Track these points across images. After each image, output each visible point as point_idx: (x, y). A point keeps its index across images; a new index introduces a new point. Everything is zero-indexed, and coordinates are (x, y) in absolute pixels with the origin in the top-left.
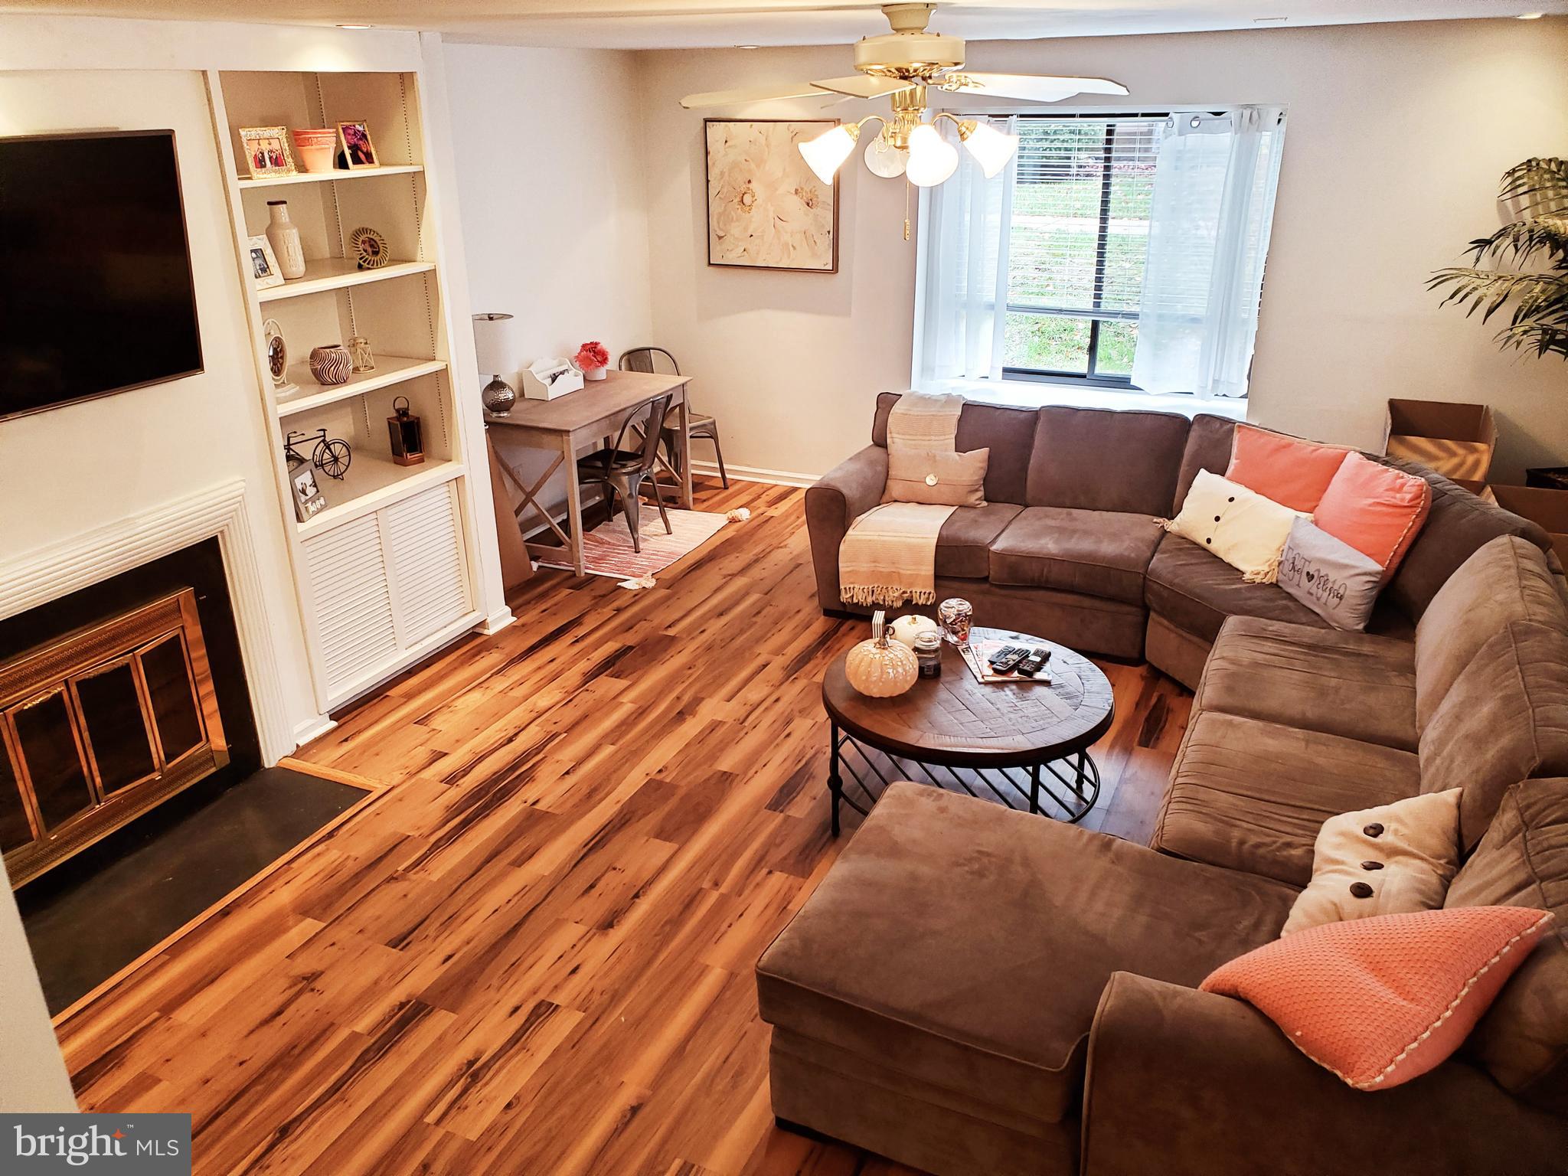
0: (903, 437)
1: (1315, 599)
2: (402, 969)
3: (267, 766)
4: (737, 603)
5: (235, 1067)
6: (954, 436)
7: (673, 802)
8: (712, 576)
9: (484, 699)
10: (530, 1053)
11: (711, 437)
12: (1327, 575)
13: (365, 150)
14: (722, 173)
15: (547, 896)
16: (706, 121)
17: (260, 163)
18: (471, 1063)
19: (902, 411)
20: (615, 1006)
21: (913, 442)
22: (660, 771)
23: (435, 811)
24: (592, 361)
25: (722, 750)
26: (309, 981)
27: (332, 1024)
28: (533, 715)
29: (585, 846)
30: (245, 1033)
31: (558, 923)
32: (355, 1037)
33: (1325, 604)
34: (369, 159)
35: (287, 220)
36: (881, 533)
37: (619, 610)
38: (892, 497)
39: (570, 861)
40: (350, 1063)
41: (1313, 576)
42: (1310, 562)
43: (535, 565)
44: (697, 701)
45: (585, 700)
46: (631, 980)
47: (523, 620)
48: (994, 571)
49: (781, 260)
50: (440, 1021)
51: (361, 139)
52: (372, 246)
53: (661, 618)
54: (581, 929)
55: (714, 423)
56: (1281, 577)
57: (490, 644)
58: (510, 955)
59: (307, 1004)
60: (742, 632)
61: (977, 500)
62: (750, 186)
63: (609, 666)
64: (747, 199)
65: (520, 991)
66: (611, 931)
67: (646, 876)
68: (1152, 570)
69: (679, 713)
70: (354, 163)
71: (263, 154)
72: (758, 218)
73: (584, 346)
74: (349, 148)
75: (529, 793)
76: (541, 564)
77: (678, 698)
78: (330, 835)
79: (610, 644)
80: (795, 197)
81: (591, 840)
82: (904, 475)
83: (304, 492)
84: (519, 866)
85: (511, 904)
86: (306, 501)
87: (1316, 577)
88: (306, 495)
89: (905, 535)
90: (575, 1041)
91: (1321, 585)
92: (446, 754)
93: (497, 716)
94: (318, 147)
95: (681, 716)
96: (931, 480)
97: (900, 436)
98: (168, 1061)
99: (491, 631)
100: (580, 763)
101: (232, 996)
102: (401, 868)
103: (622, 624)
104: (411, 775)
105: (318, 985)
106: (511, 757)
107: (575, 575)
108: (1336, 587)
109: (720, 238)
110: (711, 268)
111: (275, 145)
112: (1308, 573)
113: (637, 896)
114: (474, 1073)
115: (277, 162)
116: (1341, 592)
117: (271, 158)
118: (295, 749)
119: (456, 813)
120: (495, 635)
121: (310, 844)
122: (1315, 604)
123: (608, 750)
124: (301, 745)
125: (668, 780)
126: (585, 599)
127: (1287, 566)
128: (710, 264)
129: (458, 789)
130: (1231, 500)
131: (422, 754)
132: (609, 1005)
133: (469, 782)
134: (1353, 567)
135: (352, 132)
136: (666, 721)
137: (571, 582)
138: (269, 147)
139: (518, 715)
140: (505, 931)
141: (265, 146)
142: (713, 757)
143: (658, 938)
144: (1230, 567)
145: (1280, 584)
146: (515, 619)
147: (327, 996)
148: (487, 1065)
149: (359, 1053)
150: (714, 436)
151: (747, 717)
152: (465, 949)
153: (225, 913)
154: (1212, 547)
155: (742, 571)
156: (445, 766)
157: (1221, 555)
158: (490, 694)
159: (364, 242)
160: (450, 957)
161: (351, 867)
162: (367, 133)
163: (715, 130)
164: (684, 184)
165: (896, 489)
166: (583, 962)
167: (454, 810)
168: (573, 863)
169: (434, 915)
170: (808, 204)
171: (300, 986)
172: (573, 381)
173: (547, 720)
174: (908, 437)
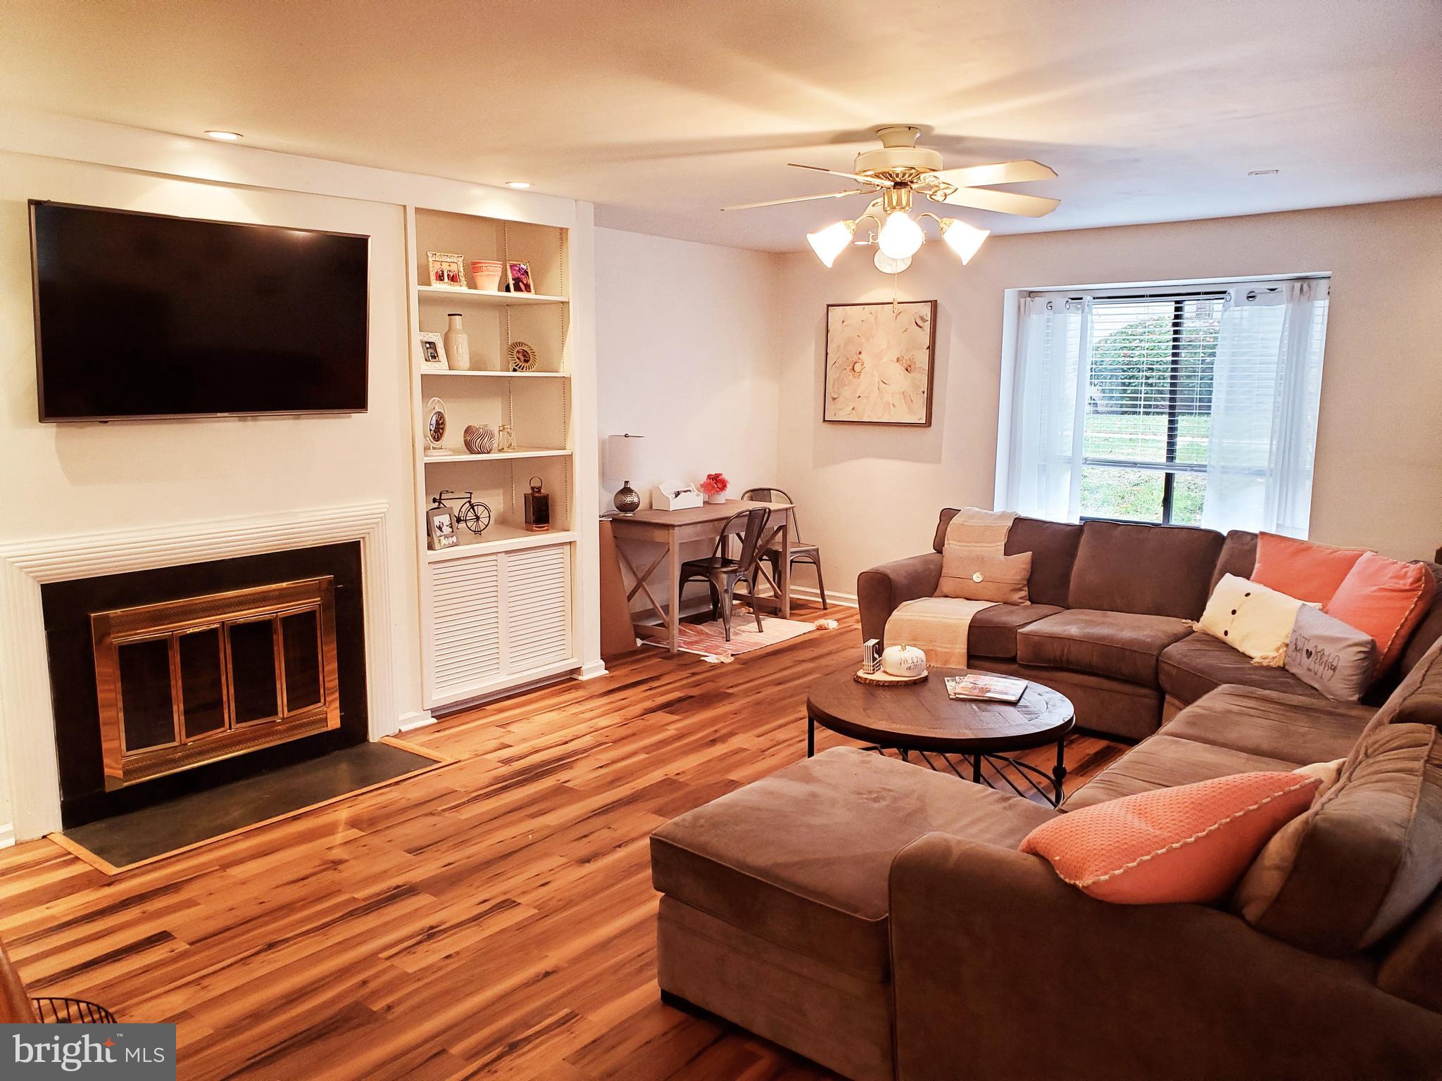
0: (959, 544)
1: (1313, 674)
2: (411, 865)
3: (371, 741)
4: (799, 678)
5: (256, 904)
6: (1003, 543)
7: (680, 793)
8: (787, 660)
9: (558, 717)
10: (481, 929)
11: (814, 563)
12: (1323, 650)
13: (525, 282)
14: (839, 347)
15: (546, 838)
16: (828, 306)
17: (440, 277)
18: (432, 928)
19: (961, 522)
20: (565, 910)
21: (968, 548)
22: (678, 774)
23: (486, 778)
24: (714, 487)
25: (737, 766)
26: (336, 864)
27: (339, 891)
28: (592, 730)
29: (593, 812)
30: (274, 886)
31: (546, 855)
32: (354, 899)
33: (1321, 677)
34: (528, 288)
35: (461, 327)
36: (921, 614)
37: (694, 674)
38: (942, 592)
39: (575, 819)
40: (340, 914)
41: (1311, 653)
42: (1309, 640)
43: (639, 642)
44: (732, 734)
45: (640, 724)
46: (586, 896)
47: (612, 674)
48: (1021, 651)
49: (883, 415)
50: (424, 900)
51: (523, 274)
52: (524, 356)
53: (724, 682)
54: (563, 860)
55: (817, 550)
56: (1288, 660)
57: (581, 686)
58: (495, 870)
59: (330, 876)
60: (791, 696)
61: (1021, 598)
62: (860, 356)
63: (667, 707)
64: (858, 367)
65: (495, 891)
66: (587, 864)
67: (634, 835)
68: (1165, 653)
69: (712, 740)
70: (515, 290)
71: (443, 272)
72: (866, 382)
73: (709, 477)
74: (513, 279)
75: (563, 776)
76: (645, 642)
77: (716, 731)
78: (397, 783)
79: (677, 693)
80: (897, 364)
81: (600, 809)
82: (955, 572)
83: (440, 528)
84: (533, 818)
85: (515, 839)
86: (441, 536)
87: (1314, 652)
88: (441, 531)
89: (943, 616)
90: (521, 927)
91: (1318, 660)
92: (511, 746)
93: (563, 728)
94: (487, 273)
95: (713, 742)
96: (977, 577)
97: (955, 543)
98: (211, 894)
99: (584, 677)
100: (614, 762)
101: (275, 865)
102: (440, 809)
103: (694, 682)
104: (477, 755)
105: (340, 867)
106: (561, 753)
107: (669, 651)
108: (1330, 660)
109: (834, 399)
110: (826, 425)
111: (454, 267)
112: (1307, 650)
113: (619, 846)
114: (431, 934)
115: (453, 279)
116: (1335, 664)
117: (448, 275)
118: (397, 732)
119: (498, 782)
120: (586, 681)
121: (378, 787)
122: (1313, 679)
123: (643, 756)
124: (403, 730)
125: (681, 780)
126: (671, 665)
127: (1292, 647)
128: (824, 420)
129: (510, 767)
130: (1248, 595)
131: (494, 744)
132: (562, 908)
133: (518, 765)
134: (1346, 639)
135: (517, 269)
136: (700, 743)
137: (665, 655)
138: (449, 268)
139: (582, 728)
140: (501, 854)
141: (445, 267)
142: (730, 769)
143: (623, 873)
144: (1243, 654)
145: (1287, 667)
146: (607, 672)
147: (345, 874)
148: (445, 931)
149: (351, 909)
150: (817, 562)
151: (769, 749)
152: (466, 861)
153: (295, 818)
154: (1229, 639)
155: (812, 660)
156: (505, 753)
157: (1237, 646)
158: (565, 714)
159: (518, 352)
160: (449, 864)
161: (403, 803)
162: (529, 271)
163: (836, 313)
164: (809, 358)
165: (946, 585)
166: (553, 881)
167: (498, 780)
168: (578, 821)
169: (451, 839)
170: (907, 370)
171: (328, 866)
172: (695, 499)
173: (601, 734)
174: (963, 544)
